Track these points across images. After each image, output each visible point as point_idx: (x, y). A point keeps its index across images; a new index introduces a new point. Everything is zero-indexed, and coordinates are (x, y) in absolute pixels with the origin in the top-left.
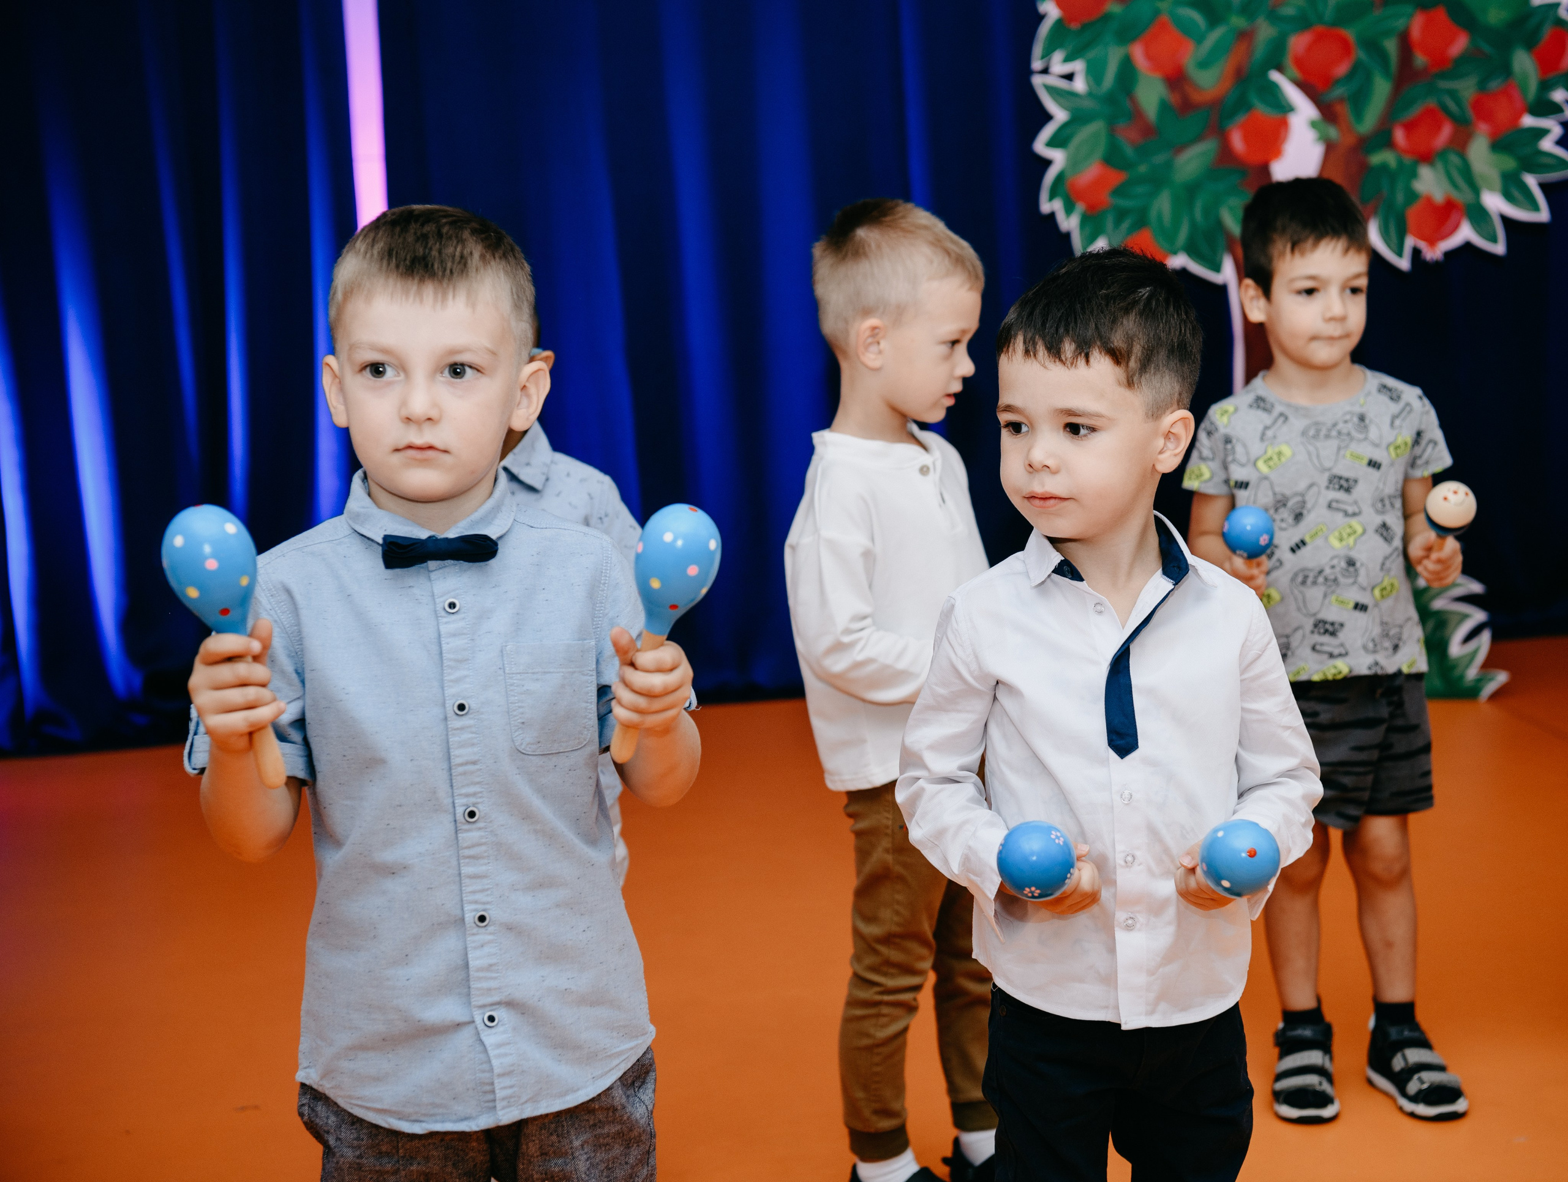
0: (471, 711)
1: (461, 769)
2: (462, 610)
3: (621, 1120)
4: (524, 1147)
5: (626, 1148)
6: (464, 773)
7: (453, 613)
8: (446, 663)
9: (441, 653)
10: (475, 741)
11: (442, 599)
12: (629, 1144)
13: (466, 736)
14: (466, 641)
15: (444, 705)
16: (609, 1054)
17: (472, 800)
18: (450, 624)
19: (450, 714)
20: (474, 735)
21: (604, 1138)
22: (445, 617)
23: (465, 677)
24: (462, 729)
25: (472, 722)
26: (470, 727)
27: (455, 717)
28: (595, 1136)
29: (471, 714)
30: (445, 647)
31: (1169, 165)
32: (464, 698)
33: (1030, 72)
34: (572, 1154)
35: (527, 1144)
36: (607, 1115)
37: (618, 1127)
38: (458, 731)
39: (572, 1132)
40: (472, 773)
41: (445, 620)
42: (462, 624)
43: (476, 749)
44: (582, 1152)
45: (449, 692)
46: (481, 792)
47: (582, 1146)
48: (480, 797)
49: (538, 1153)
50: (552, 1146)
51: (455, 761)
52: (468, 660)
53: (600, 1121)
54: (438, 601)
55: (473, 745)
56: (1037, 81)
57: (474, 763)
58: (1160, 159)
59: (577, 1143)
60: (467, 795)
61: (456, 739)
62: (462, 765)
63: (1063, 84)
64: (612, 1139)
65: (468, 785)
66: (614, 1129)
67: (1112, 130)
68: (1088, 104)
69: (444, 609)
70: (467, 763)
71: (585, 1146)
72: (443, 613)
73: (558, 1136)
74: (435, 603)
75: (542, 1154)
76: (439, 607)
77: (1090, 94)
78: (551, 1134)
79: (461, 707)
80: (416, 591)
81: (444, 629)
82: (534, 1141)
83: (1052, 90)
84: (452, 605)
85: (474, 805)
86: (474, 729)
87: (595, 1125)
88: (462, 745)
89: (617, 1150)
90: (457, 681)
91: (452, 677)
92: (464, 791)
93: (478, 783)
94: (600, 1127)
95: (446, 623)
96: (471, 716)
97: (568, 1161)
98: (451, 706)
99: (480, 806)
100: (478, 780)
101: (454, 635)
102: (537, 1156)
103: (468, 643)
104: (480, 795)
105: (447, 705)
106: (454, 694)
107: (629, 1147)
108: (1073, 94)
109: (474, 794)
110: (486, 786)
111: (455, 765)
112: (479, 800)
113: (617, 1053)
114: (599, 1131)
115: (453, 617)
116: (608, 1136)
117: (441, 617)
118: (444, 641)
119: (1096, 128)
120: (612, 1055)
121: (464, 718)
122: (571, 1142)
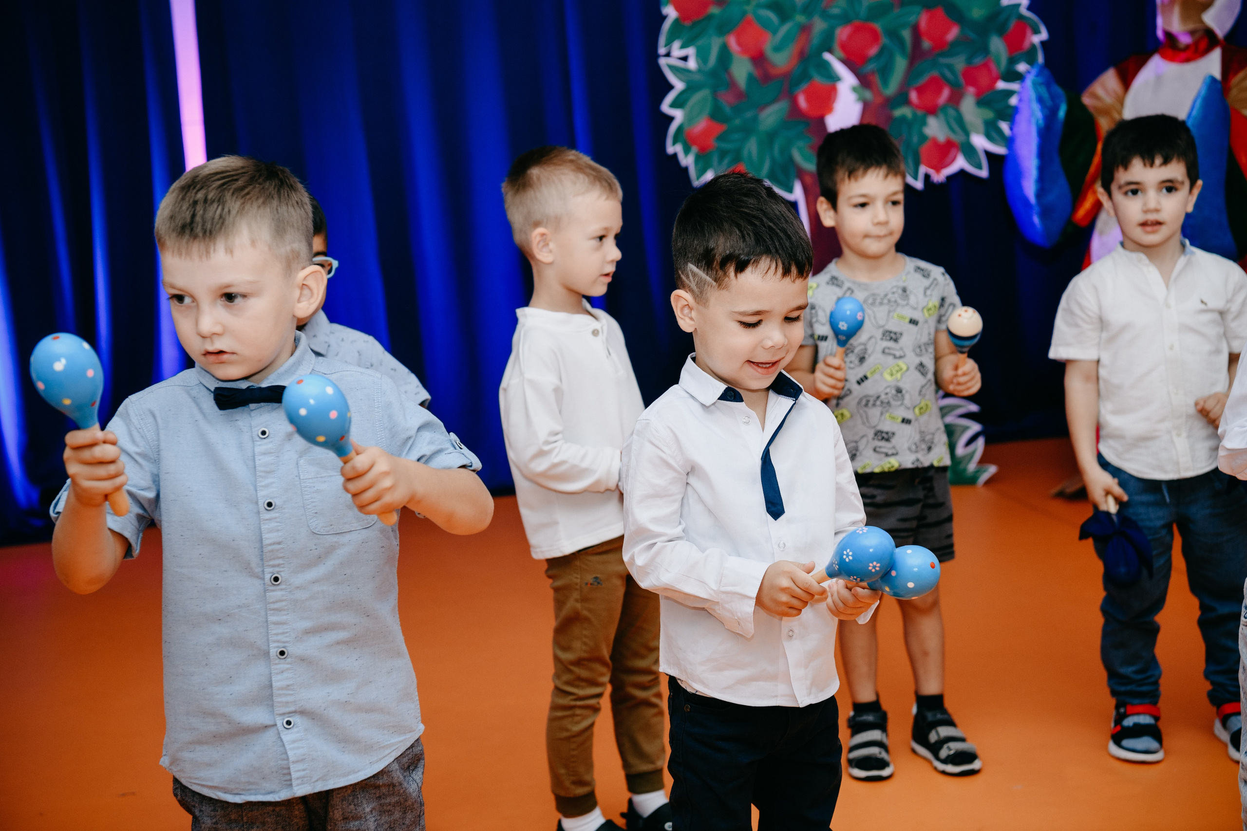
0: (276, 507)
1: (270, 548)
2: (271, 436)
3: (399, 793)
4: (331, 814)
5: (403, 813)
6: (272, 551)
7: (265, 438)
8: (258, 474)
9: (255, 467)
10: (279, 528)
11: (256, 429)
12: (405, 811)
13: (273, 524)
14: (273, 458)
15: (257, 503)
16: (382, 746)
17: (277, 569)
18: (263, 446)
19: (262, 509)
20: (278, 524)
21: (387, 806)
22: (258, 441)
23: (272, 483)
24: (270, 520)
25: (277, 515)
26: (276, 518)
27: (265, 511)
28: (381, 804)
29: (277, 509)
30: (257, 462)
31: (755, 119)
32: (271, 498)
33: (657, 56)
34: (365, 817)
35: (333, 812)
36: (389, 789)
37: (397, 799)
38: (268, 521)
39: (364, 802)
40: (278, 550)
41: (258, 443)
42: (270, 446)
43: (280, 534)
44: (371, 816)
45: (261, 494)
46: (283, 564)
47: (371, 811)
48: (283, 567)
49: (341, 818)
50: (351, 812)
51: (266, 542)
52: (273, 471)
53: (384, 794)
54: (253, 430)
55: (278, 531)
56: (663, 62)
57: (279, 543)
58: (749, 115)
59: (368, 810)
60: (273, 566)
61: (266, 526)
62: (270, 545)
63: (681, 64)
64: (393, 807)
65: (274, 559)
66: (394, 799)
67: (715, 95)
68: (698, 77)
69: (258, 436)
70: (274, 544)
71: (373, 812)
72: (258, 439)
73: (355, 805)
74: (252, 432)
75: (344, 819)
76: (255, 434)
77: (700, 71)
78: (350, 804)
79: (270, 504)
80: (240, 423)
81: (257, 450)
82: (338, 809)
83: (672, 68)
84: (264, 433)
85: (278, 572)
86: (278, 520)
87: (380, 797)
88: (271, 531)
89: (397, 815)
90: (267, 486)
91: (263, 484)
92: (271, 563)
93: (281, 558)
94: (383, 799)
95: (260, 445)
96: (277, 511)
97: (362, 822)
98: (262, 503)
99: (282, 574)
100: (282, 555)
101: (264, 454)
102: (341, 821)
103: (274, 459)
104: (282, 566)
105: (259, 503)
106: (264, 496)
107: (405, 813)
108: (687, 71)
109: (278, 565)
110: (287, 560)
111: (266, 545)
112: (282, 569)
113: (388, 745)
114: (383, 801)
115: (265, 441)
116: (390, 805)
117: (255, 441)
118: (257, 458)
119: (704, 94)
120: (385, 746)
121: (271, 512)
122: (364, 809)
